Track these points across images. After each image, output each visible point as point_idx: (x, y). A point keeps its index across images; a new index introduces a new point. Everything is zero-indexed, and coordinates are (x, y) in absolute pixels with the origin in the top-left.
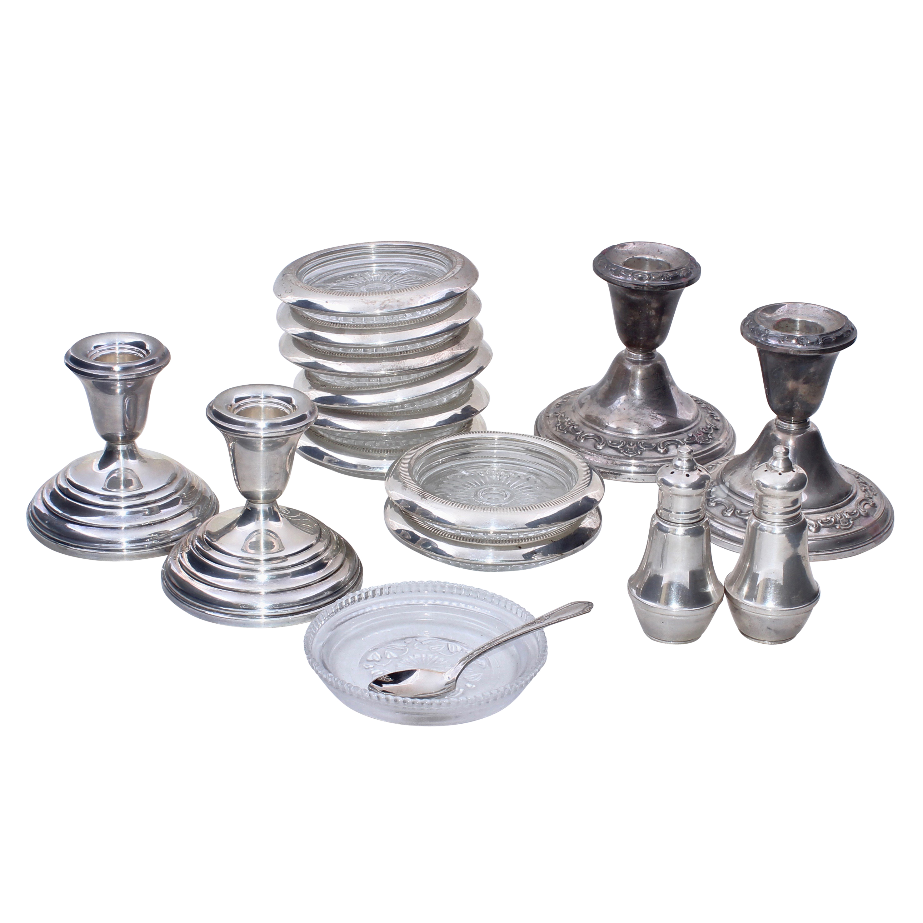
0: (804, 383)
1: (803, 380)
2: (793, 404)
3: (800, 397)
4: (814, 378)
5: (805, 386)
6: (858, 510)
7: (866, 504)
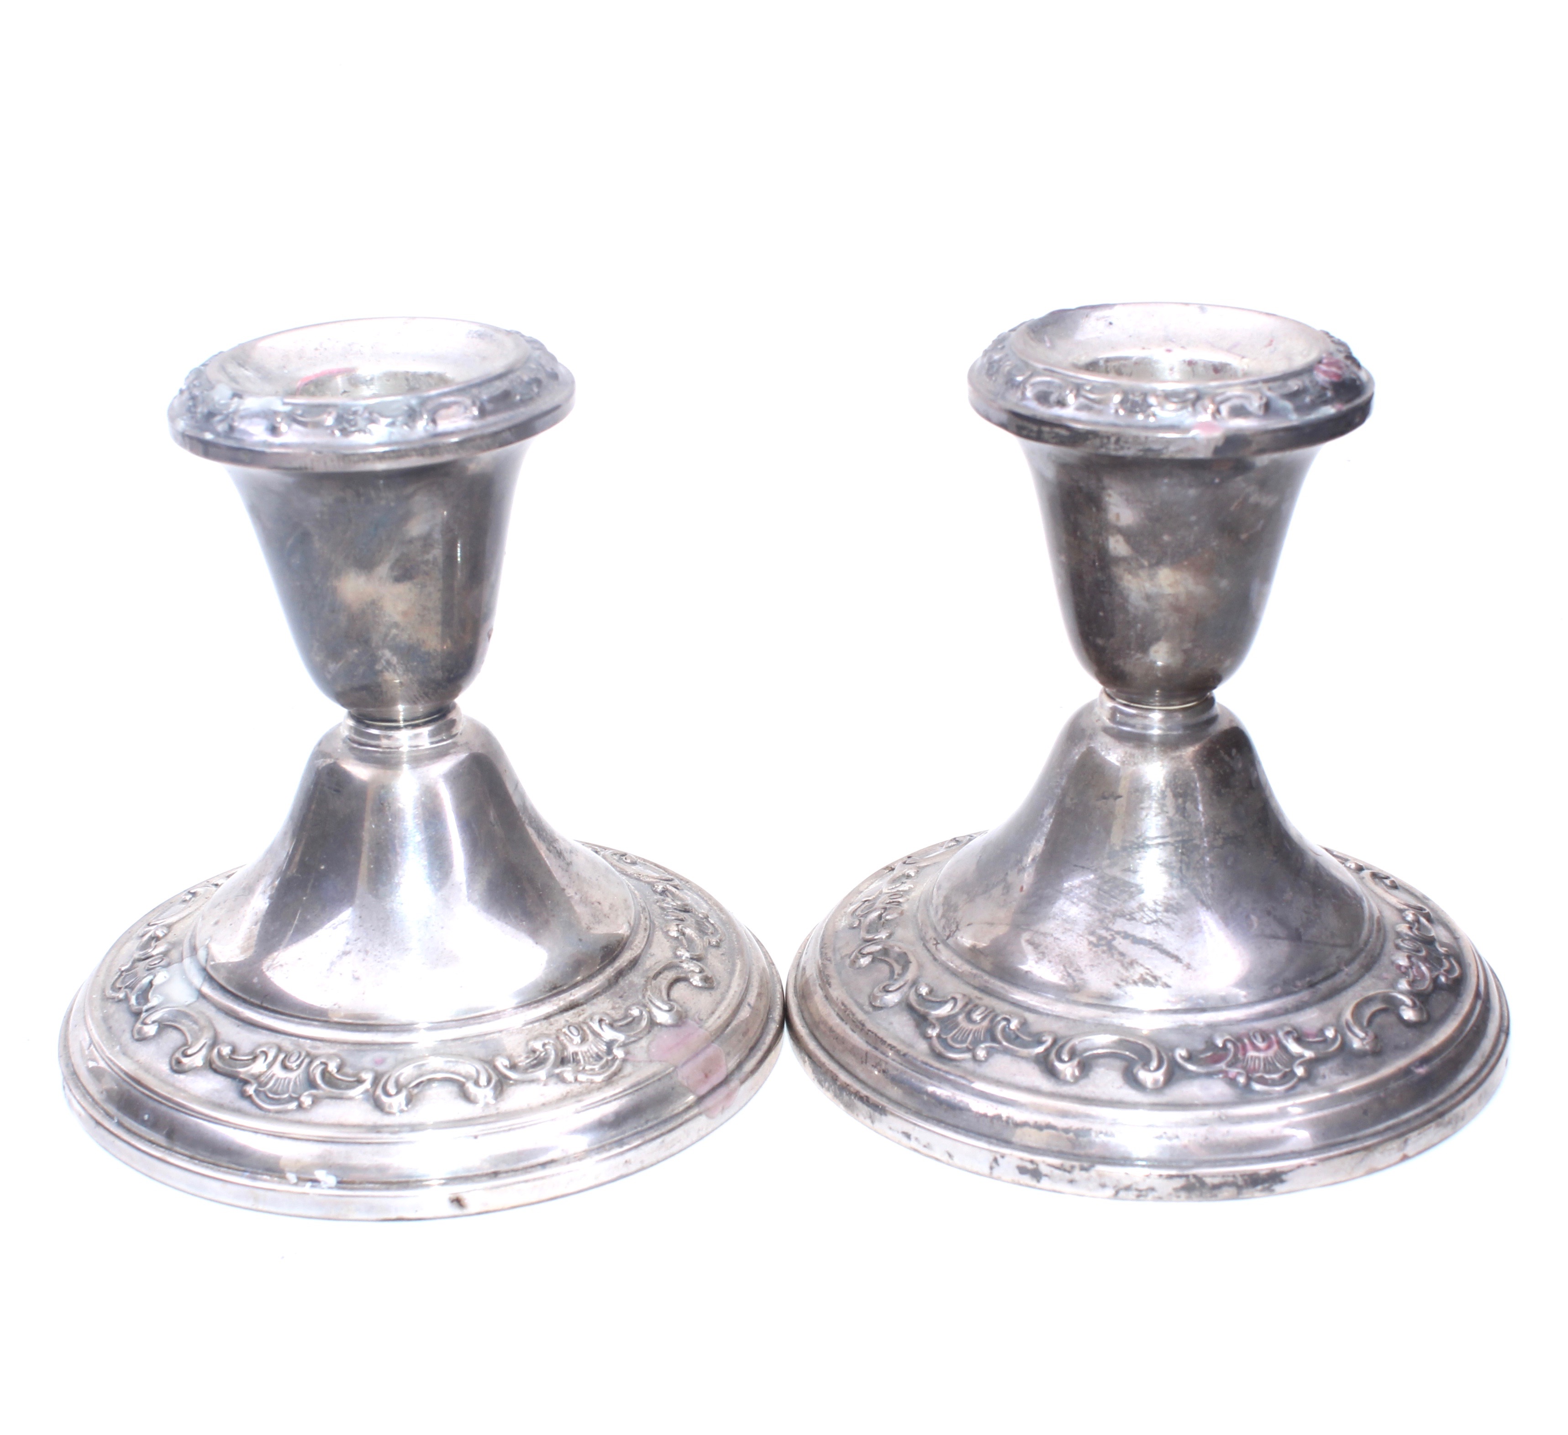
0: (398, 579)
1: (392, 568)
2: (374, 659)
3: (394, 631)
4: (430, 557)
5: (403, 588)
6: (645, 1006)
7: (677, 980)
